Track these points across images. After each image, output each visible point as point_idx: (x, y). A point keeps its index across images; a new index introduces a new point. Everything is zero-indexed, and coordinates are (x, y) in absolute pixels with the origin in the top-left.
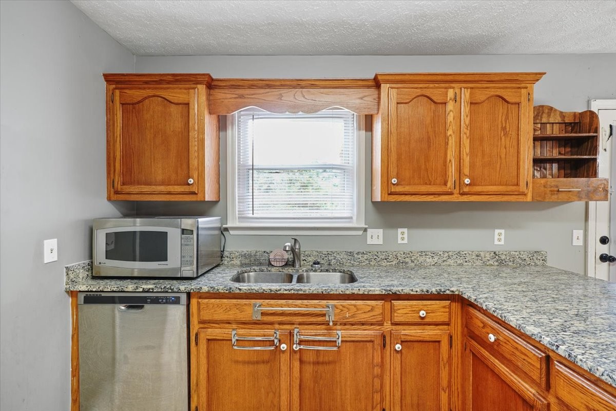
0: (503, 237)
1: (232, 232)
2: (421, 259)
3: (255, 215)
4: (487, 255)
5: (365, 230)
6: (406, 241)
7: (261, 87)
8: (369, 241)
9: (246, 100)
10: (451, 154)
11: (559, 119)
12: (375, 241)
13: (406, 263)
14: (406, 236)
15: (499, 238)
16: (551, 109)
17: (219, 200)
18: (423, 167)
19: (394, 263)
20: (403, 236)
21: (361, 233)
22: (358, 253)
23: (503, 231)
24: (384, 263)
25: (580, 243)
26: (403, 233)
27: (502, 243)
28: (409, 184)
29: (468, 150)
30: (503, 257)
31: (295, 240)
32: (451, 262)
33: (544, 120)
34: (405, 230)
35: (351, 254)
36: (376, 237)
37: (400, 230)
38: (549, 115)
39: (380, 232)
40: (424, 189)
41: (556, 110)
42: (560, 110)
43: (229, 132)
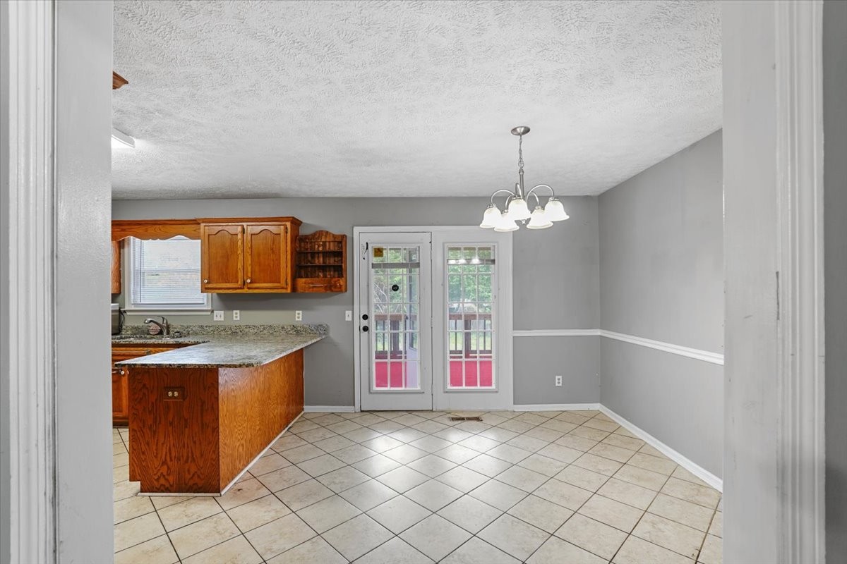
0: (301, 316)
1: (128, 313)
2: (247, 330)
3: (142, 302)
4: (289, 327)
5: (212, 312)
6: (238, 319)
7: (135, 225)
8: (215, 319)
9: (126, 233)
10: (240, 266)
11: (332, 239)
12: (219, 319)
13: (237, 333)
14: (238, 315)
15: (299, 316)
16: (327, 232)
17: (120, 293)
18: (224, 272)
19: (229, 333)
20: (237, 315)
21: (209, 313)
22: (206, 327)
23: (301, 312)
24: (223, 333)
25: (350, 319)
26: (236, 314)
27: (300, 319)
28: (217, 283)
29: (250, 262)
30: (299, 329)
31: (163, 318)
32: (265, 332)
33: (323, 240)
34: (238, 312)
35: (202, 327)
36: (219, 316)
37: (235, 312)
38: (326, 237)
39: (222, 313)
40: (224, 285)
41: (330, 233)
42: (334, 233)
43: (126, 249)
